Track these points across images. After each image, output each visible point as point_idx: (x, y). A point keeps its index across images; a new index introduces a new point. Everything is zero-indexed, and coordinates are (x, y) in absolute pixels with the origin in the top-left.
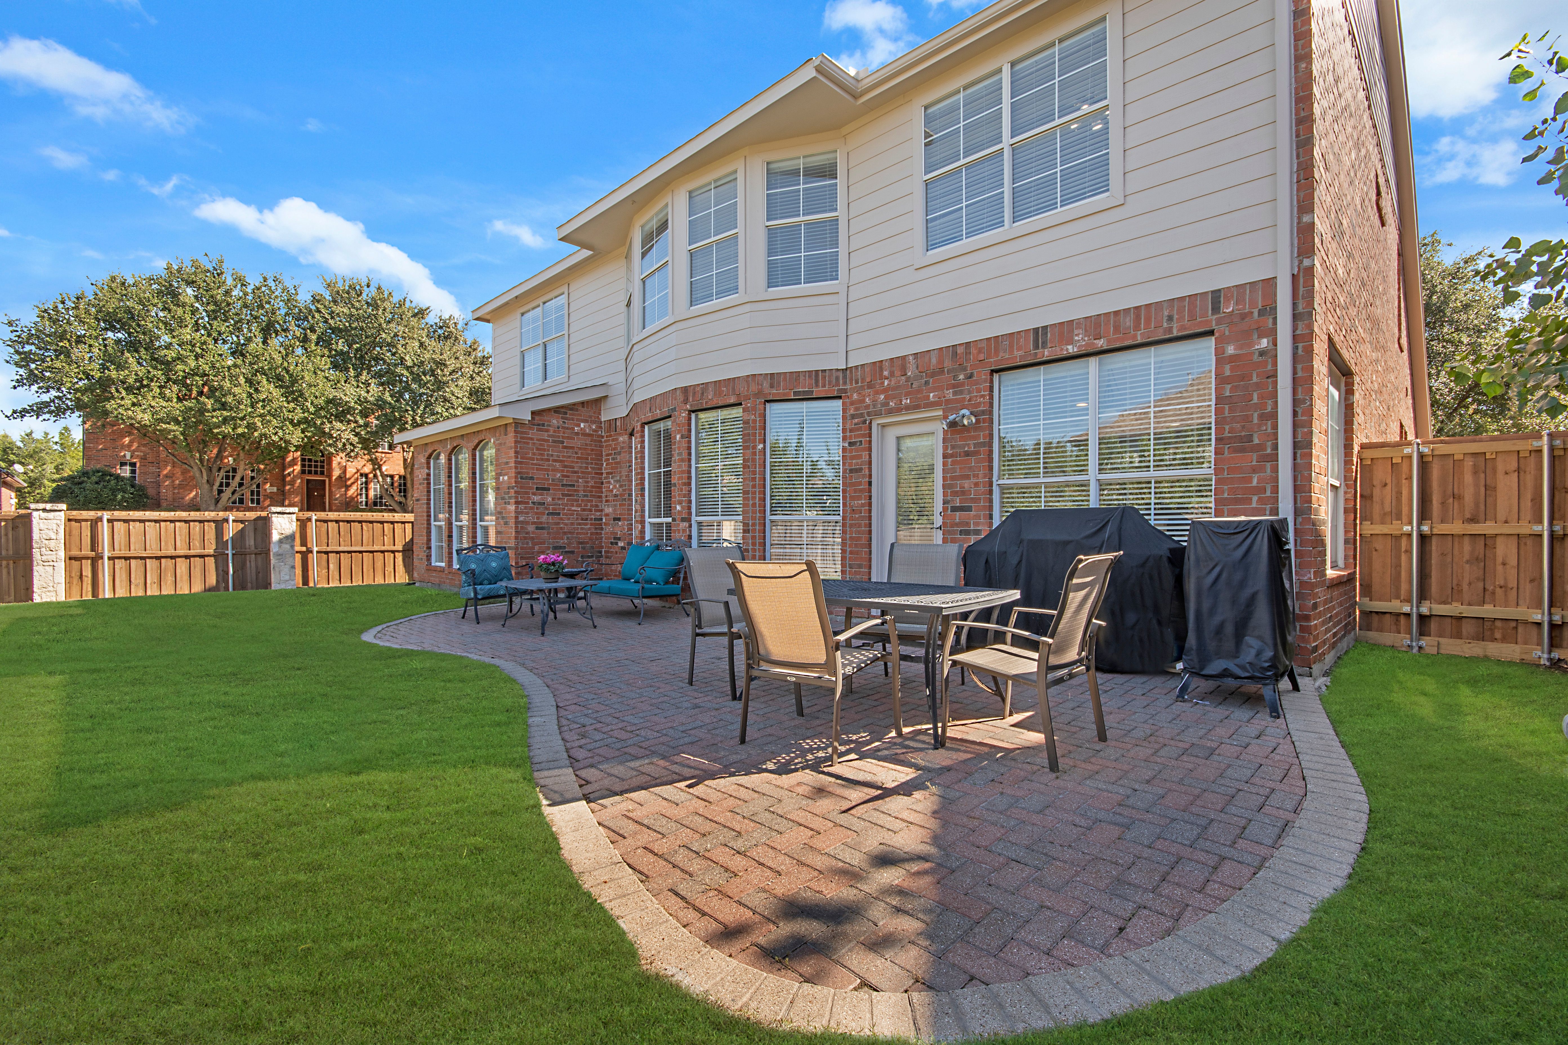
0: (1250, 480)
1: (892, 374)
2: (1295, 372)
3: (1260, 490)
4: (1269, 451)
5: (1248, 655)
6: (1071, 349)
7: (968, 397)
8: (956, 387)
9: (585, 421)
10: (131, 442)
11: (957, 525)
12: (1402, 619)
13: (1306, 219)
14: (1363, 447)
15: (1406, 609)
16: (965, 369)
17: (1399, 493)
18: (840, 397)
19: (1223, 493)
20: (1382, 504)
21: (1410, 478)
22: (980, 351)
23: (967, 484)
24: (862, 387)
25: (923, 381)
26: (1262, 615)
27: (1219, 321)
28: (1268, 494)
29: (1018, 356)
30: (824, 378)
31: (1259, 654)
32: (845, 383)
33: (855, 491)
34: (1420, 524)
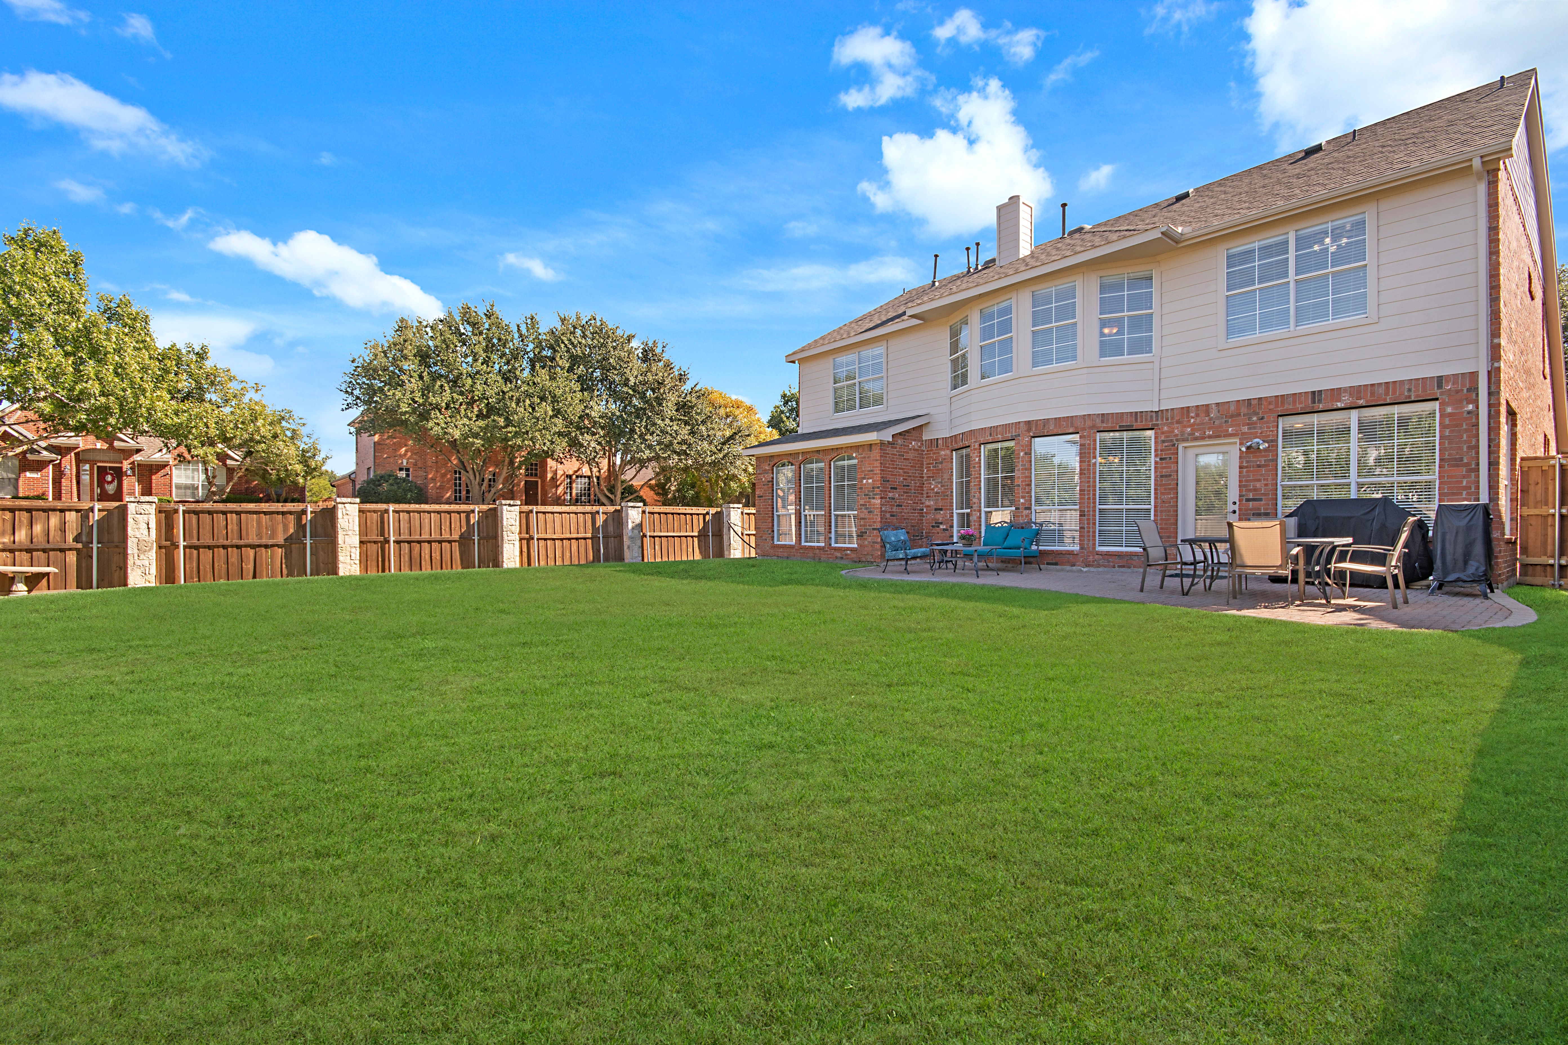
0: (1461, 482)
1: (1197, 415)
2: (1489, 423)
3: (1468, 488)
4: (1473, 466)
5: (1471, 570)
6: (1339, 405)
7: (1260, 431)
8: (1251, 425)
9: (915, 440)
10: (406, 451)
11: (1251, 510)
12: (1548, 569)
13: (1496, 341)
14: (1522, 459)
15: (1551, 561)
16: (1258, 414)
17: (1547, 489)
18: (1152, 429)
19: (1444, 489)
20: (1535, 495)
21: (1554, 479)
22: (1270, 403)
23: (1258, 485)
24: (1172, 423)
25: (1223, 420)
26: (1479, 549)
27: (1442, 394)
28: (1473, 490)
29: (1299, 407)
30: (1141, 416)
31: (1477, 569)
32: (1157, 420)
33: (1165, 489)
34: (1560, 508)
